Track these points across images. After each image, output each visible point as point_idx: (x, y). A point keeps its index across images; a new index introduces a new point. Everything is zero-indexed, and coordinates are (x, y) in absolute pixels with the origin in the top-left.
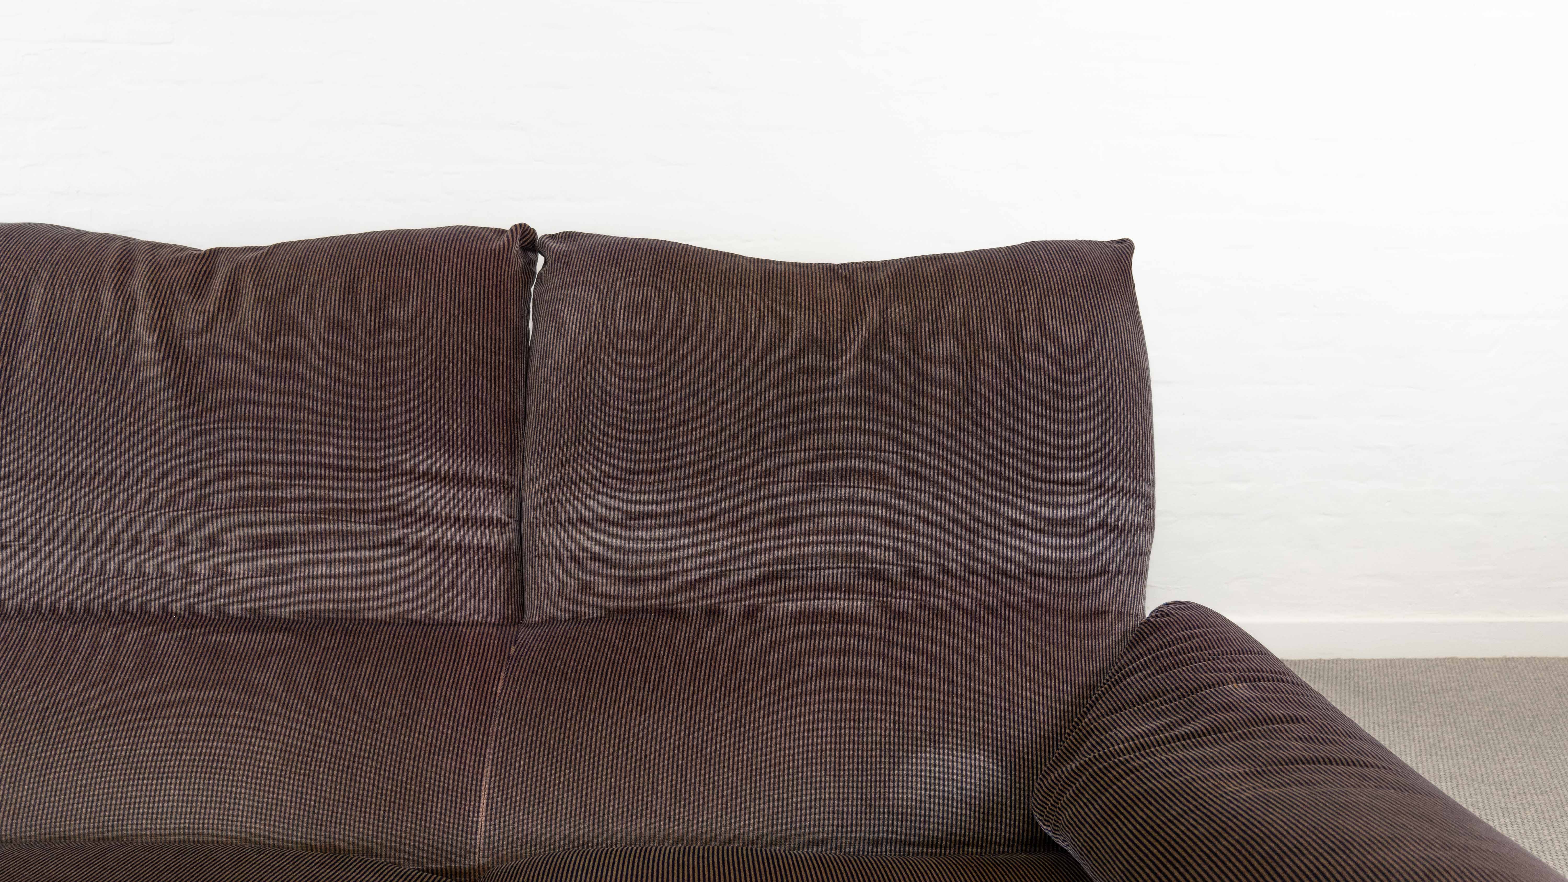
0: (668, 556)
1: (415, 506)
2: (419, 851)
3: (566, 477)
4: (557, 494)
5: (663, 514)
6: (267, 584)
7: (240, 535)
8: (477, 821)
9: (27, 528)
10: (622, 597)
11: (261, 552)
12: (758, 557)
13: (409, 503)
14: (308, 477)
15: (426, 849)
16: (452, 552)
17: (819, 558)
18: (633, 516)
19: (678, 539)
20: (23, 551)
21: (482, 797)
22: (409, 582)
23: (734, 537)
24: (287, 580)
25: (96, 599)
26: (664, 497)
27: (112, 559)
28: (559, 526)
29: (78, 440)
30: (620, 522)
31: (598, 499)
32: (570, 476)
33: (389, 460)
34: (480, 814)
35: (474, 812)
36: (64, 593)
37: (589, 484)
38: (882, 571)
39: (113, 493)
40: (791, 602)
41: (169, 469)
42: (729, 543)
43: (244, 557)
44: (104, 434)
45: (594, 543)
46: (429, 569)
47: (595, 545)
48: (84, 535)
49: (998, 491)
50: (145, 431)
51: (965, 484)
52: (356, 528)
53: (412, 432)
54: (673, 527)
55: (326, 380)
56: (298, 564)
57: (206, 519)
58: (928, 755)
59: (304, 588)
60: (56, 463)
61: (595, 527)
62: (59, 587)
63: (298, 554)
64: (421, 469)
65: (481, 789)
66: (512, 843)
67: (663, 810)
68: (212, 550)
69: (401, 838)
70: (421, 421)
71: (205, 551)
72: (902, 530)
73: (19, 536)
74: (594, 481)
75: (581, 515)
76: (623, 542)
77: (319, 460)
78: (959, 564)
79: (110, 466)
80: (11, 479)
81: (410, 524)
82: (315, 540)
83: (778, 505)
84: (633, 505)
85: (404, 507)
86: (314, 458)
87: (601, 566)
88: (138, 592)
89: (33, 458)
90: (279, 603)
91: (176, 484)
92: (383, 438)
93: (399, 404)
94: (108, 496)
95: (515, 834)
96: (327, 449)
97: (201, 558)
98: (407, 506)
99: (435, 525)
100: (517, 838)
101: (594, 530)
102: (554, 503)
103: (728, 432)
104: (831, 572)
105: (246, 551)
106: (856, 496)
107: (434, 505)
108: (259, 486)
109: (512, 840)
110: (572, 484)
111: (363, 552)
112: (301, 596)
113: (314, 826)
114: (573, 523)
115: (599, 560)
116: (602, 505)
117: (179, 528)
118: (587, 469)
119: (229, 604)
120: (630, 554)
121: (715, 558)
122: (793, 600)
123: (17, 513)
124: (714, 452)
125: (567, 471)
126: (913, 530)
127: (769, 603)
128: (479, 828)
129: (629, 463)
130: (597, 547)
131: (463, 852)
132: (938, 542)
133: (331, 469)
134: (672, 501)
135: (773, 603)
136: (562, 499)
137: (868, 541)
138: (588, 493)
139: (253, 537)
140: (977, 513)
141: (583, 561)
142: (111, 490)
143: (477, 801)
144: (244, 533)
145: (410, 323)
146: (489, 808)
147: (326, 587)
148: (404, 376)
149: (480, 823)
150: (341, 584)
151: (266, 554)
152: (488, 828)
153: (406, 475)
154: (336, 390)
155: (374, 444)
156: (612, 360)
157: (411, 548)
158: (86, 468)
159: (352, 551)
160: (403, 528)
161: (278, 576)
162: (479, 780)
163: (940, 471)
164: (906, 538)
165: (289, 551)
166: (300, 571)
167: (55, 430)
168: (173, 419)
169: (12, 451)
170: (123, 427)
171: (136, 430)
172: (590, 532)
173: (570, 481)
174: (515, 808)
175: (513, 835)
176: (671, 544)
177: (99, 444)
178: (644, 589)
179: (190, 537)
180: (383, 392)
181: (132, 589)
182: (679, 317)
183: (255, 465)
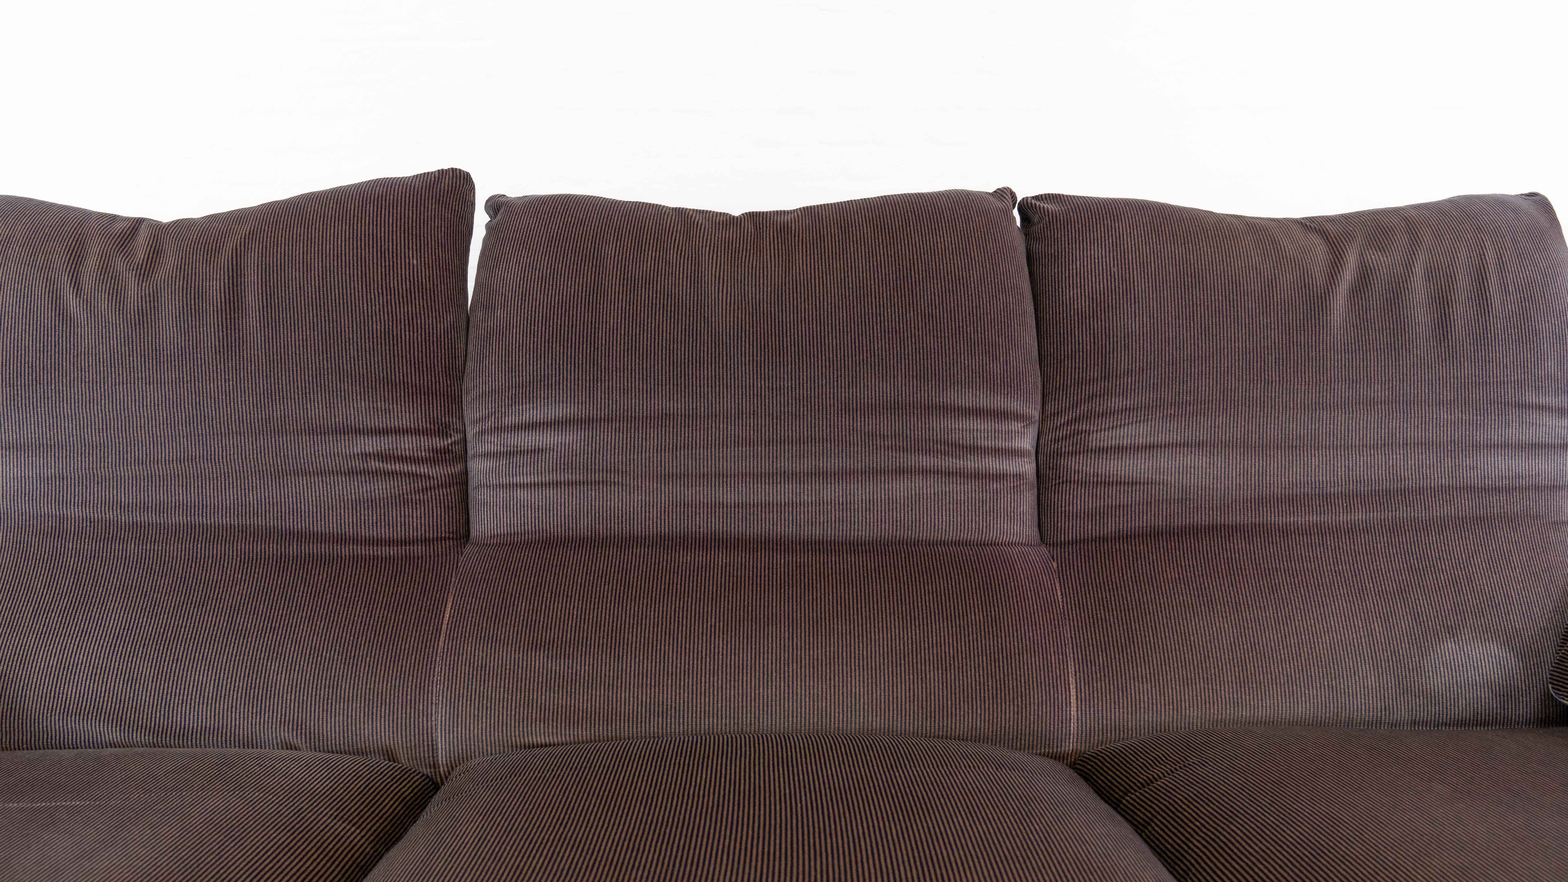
0: (1188, 478)
1: (963, 439)
2: (1021, 739)
3: (1093, 411)
4: (1084, 426)
5: (1182, 441)
6: (833, 511)
7: (808, 467)
8: (1070, 711)
9: (618, 465)
10: (1147, 516)
11: (827, 483)
12: (1268, 478)
13: (957, 436)
14: (868, 414)
15: (1027, 736)
16: (993, 480)
17: (1321, 477)
18: (1156, 444)
19: (1196, 463)
20: (614, 486)
21: (1071, 690)
22: (957, 507)
23: (1246, 460)
24: (850, 507)
25: (682, 527)
26: (1183, 425)
27: (694, 491)
28: (1085, 454)
29: (662, 385)
30: (1144, 450)
31: (1124, 429)
32: (1097, 409)
33: (939, 397)
34: (1072, 704)
35: (1066, 704)
36: (653, 523)
37: (1116, 416)
38: (1377, 488)
39: (694, 432)
40: (1300, 517)
41: (744, 410)
42: (1242, 466)
43: (812, 487)
44: (685, 379)
45: (1119, 469)
46: (973, 495)
47: (1121, 470)
48: (669, 470)
49: (1475, 415)
50: (721, 376)
51: (1445, 410)
52: (911, 459)
53: (959, 372)
54: (1191, 452)
55: (881, 327)
56: (860, 493)
57: (779, 453)
58: (1450, 646)
59: (866, 514)
60: (643, 406)
61: (1120, 454)
62: (647, 518)
63: (860, 483)
64: (967, 405)
65: (1069, 684)
66: (1103, 729)
67: (1231, 697)
68: (783, 481)
69: (1005, 727)
70: (966, 362)
71: (777, 482)
72: (1392, 451)
73: (611, 472)
74: (1120, 413)
75: (1108, 443)
76: (1147, 467)
77: (877, 398)
78: (1443, 480)
79: (691, 407)
80: (602, 421)
81: (958, 455)
82: (875, 471)
83: (1283, 431)
84: (1156, 433)
85: (953, 440)
86: (874, 397)
87: (1126, 489)
88: (719, 521)
89: (622, 401)
90: (845, 528)
91: (750, 423)
92: (934, 378)
93: (947, 347)
94: (690, 435)
95: (1105, 721)
96: (885, 388)
97: (773, 489)
98: (955, 439)
99: (980, 455)
100: (1107, 725)
101: (1120, 457)
102: (1082, 434)
103: (1237, 367)
104: (1332, 490)
105: (814, 482)
106: (1350, 421)
107: (979, 437)
108: (825, 424)
109: (1103, 727)
110: (1098, 417)
111: (917, 481)
112: (864, 521)
113: (929, 719)
114: (1099, 452)
115: (1124, 484)
116: (1128, 435)
117: (753, 463)
118: (1113, 402)
119: (800, 529)
120: (1154, 477)
121: (1230, 479)
122: (1302, 515)
123: (609, 452)
124: (1226, 385)
125: (1094, 405)
126: (1401, 452)
127: (1281, 518)
128: (1072, 717)
129: (1151, 396)
130: (1123, 472)
131: (1059, 739)
132: (1424, 461)
133: (889, 406)
134: (1190, 429)
135: (1284, 518)
136: (1090, 430)
137: (1364, 462)
138: (1115, 424)
139: (819, 469)
140: (1457, 436)
141: (1109, 485)
142: (692, 430)
143: (1068, 694)
144: (812, 465)
145: (950, 275)
146: (1079, 699)
147: (885, 513)
148: (950, 322)
149: (1072, 713)
150: (898, 510)
151: (831, 484)
152: (1080, 716)
153: (954, 411)
154: (890, 335)
155: (926, 383)
156: (1131, 305)
157: (958, 477)
158: (670, 410)
159: (908, 480)
160: (952, 459)
161: (843, 504)
162: (1066, 675)
163: (1423, 399)
164: (1396, 458)
165: (852, 481)
166: (862, 499)
167: (641, 377)
168: (747, 364)
169: (603, 396)
170: (702, 373)
171: (713, 375)
172: (1116, 459)
173: (1097, 414)
174: (1102, 699)
175: (1103, 723)
176: (1191, 468)
177: (681, 388)
178: (1167, 509)
179: (763, 470)
180: (932, 338)
181: (713, 518)
182: (1185, 266)
183: (820, 404)
